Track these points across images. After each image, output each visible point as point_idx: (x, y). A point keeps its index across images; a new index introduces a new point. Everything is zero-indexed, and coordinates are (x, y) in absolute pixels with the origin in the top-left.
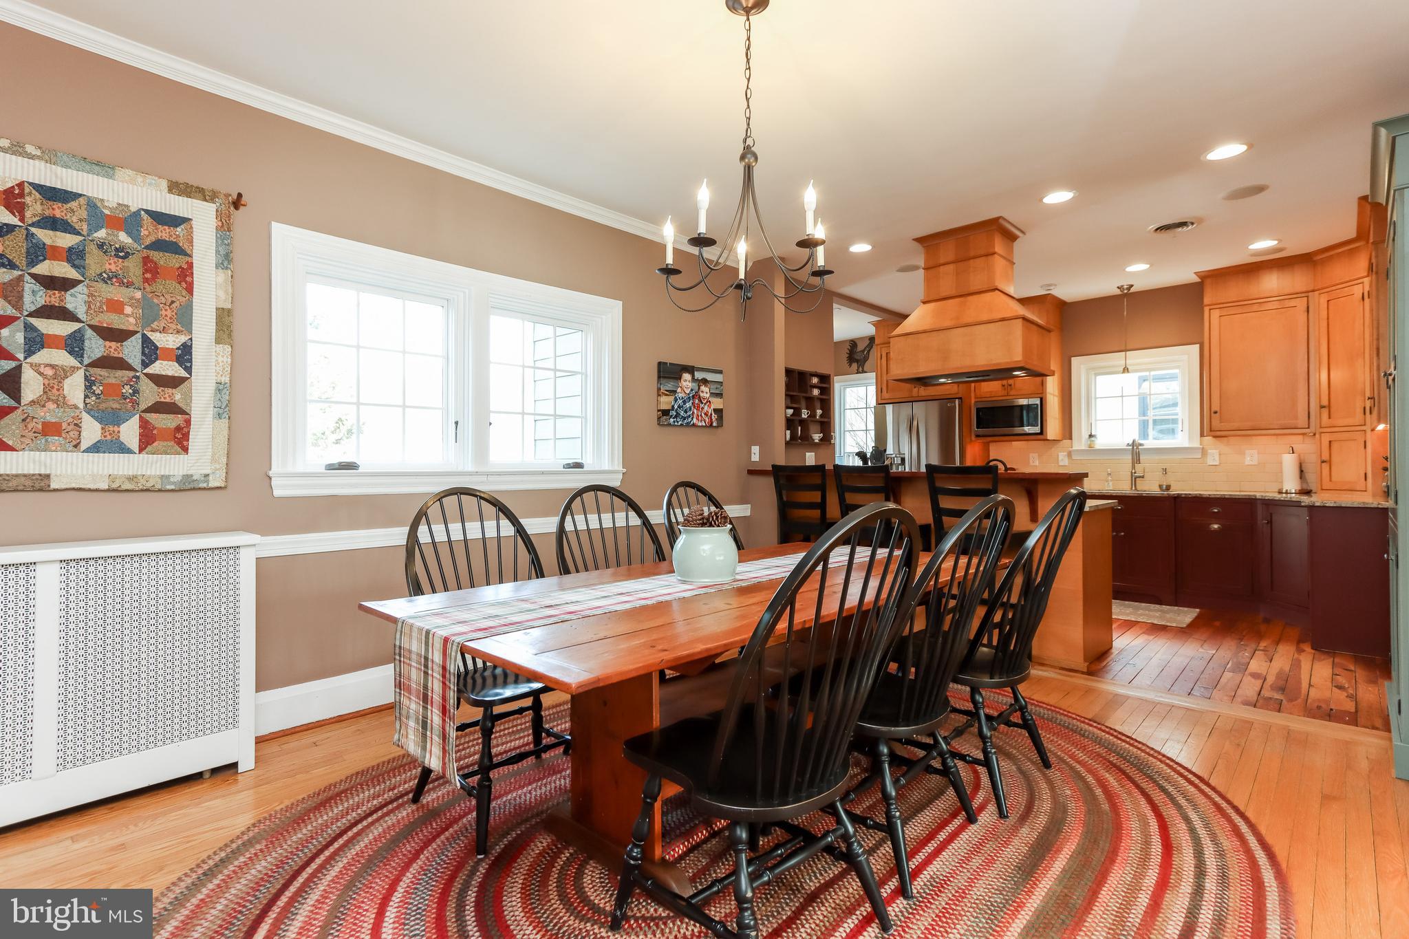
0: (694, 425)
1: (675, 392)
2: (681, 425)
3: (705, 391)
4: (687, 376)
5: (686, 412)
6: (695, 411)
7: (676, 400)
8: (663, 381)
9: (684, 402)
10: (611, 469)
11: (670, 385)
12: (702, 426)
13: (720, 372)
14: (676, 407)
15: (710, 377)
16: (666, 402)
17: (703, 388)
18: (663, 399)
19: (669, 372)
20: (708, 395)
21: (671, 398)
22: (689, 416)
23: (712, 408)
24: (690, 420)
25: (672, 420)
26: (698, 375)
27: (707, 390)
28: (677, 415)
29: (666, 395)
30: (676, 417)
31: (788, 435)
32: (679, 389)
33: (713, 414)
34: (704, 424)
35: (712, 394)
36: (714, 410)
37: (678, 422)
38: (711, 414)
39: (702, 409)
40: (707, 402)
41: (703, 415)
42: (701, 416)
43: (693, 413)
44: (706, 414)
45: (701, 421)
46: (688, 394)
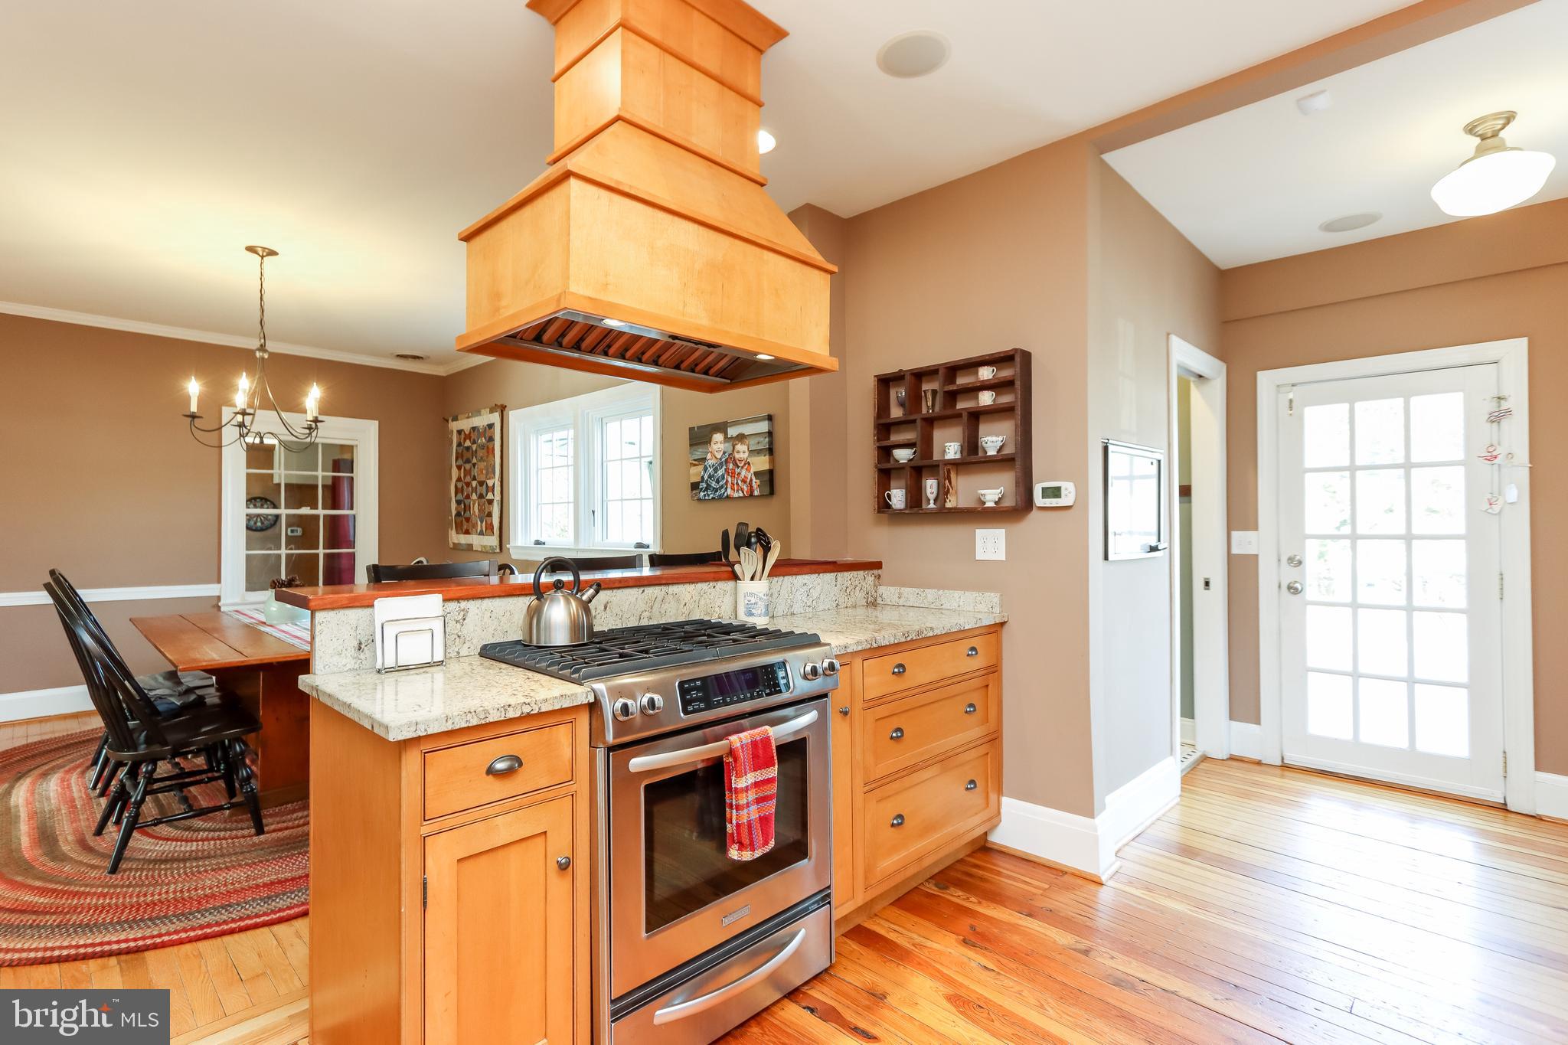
0: (728, 496)
1: (705, 459)
2: (714, 498)
3: (742, 451)
4: (718, 437)
5: (718, 481)
6: (730, 479)
7: (706, 469)
8: (692, 449)
9: (716, 470)
12: (740, 497)
13: (766, 419)
14: (706, 477)
15: (748, 430)
17: (739, 447)
18: (693, 470)
20: (746, 455)
21: (701, 469)
22: (723, 486)
23: (752, 471)
24: (723, 491)
25: (702, 494)
26: (732, 431)
27: (745, 448)
28: (708, 487)
30: (706, 490)
31: (898, 497)
32: (709, 455)
33: (754, 480)
34: (741, 495)
35: (752, 452)
36: (756, 474)
37: (709, 495)
38: (751, 480)
39: (739, 474)
40: (745, 464)
41: (740, 482)
42: (737, 484)
43: (727, 481)
44: (744, 481)
45: (738, 491)
46: (721, 459)
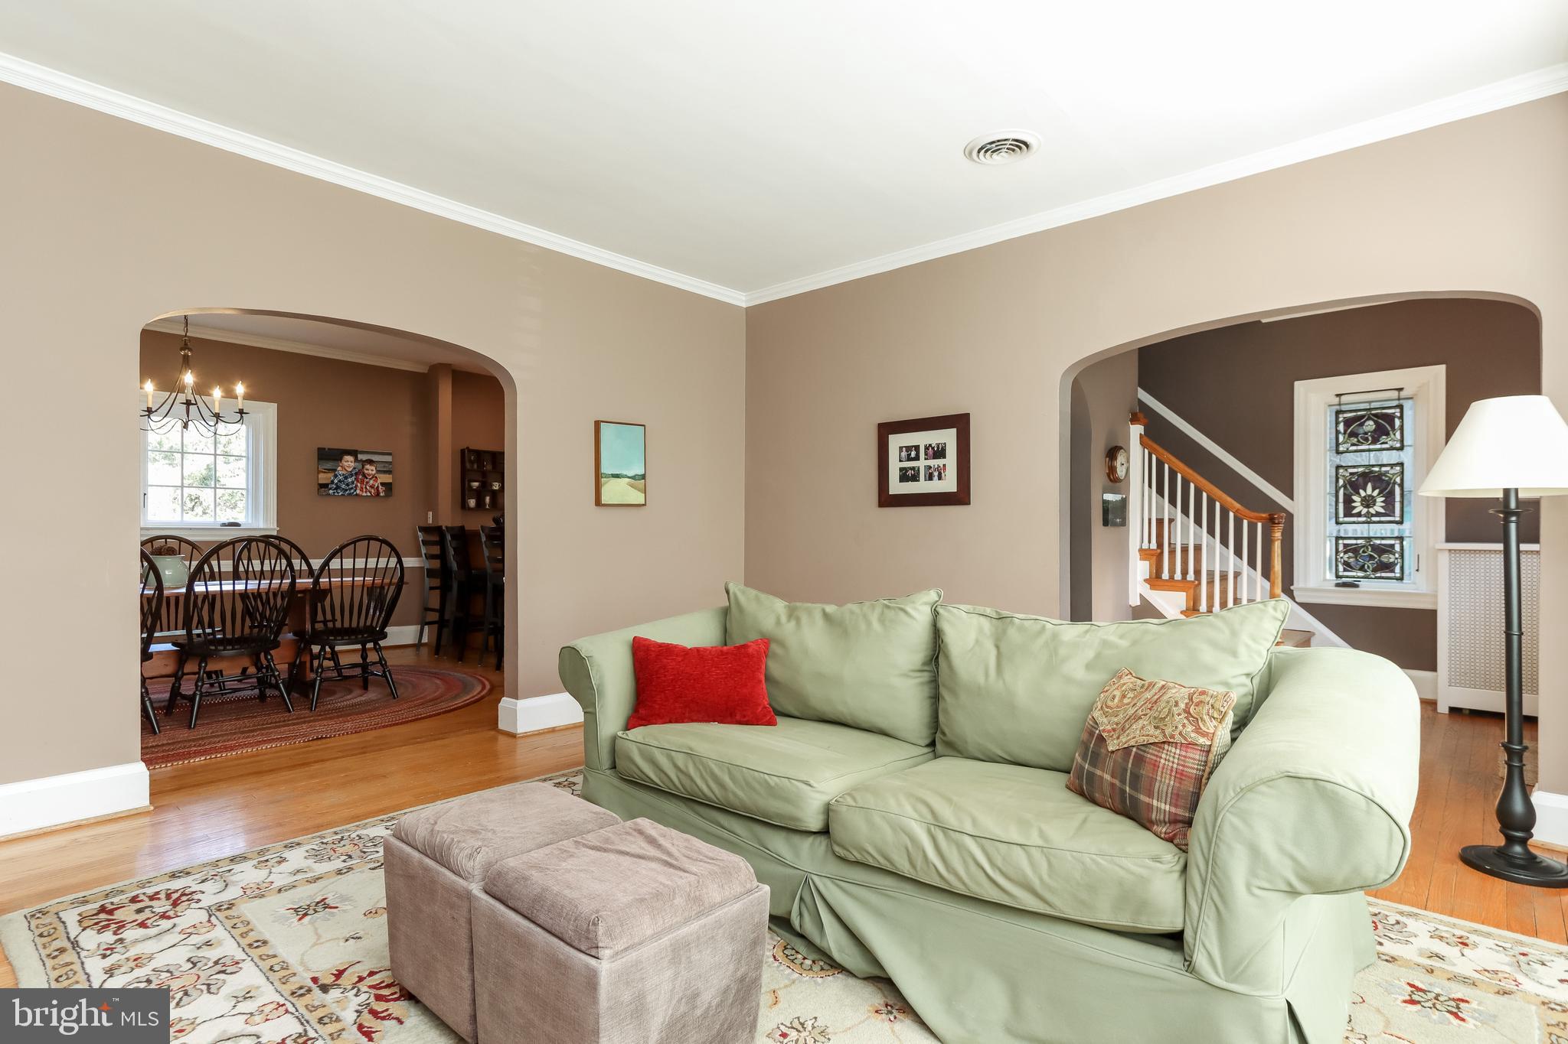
0: (357, 494)
1: (335, 470)
2: (342, 495)
3: (371, 470)
4: (350, 458)
5: (348, 485)
6: (359, 485)
7: (336, 476)
8: (321, 462)
9: (346, 478)
10: (265, 527)
11: (329, 465)
12: (367, 496)
13: (389, 454)
14: (336, 481)
15: (375, 458)
16: (324, 478)
17: (368, 466)
18: (321, 476)
19: (329, 456)
20: (374, 472)
21: (331, 476)
22: (352, 488)
23: (379, 481)
24: (352, 491)
25: (331, 492)
26: (360, 457)
27: (373, 468)
28: (338, 487)
29: (325, 472)
30: (336, 489)
31: (472, 503)
32: (339, 468)
33: (380, 487)
34: (369, 494)
35: (378, 471)
36: (382, 484)
37: (338, 493)
38: (378, 487)
39: (367, 483)
40: (373, 477)
41: (368, 488)
42: (366, 488)
43: (356, 486)
44: (372, 487)
45: (366, 492)
46: (351, 472)
